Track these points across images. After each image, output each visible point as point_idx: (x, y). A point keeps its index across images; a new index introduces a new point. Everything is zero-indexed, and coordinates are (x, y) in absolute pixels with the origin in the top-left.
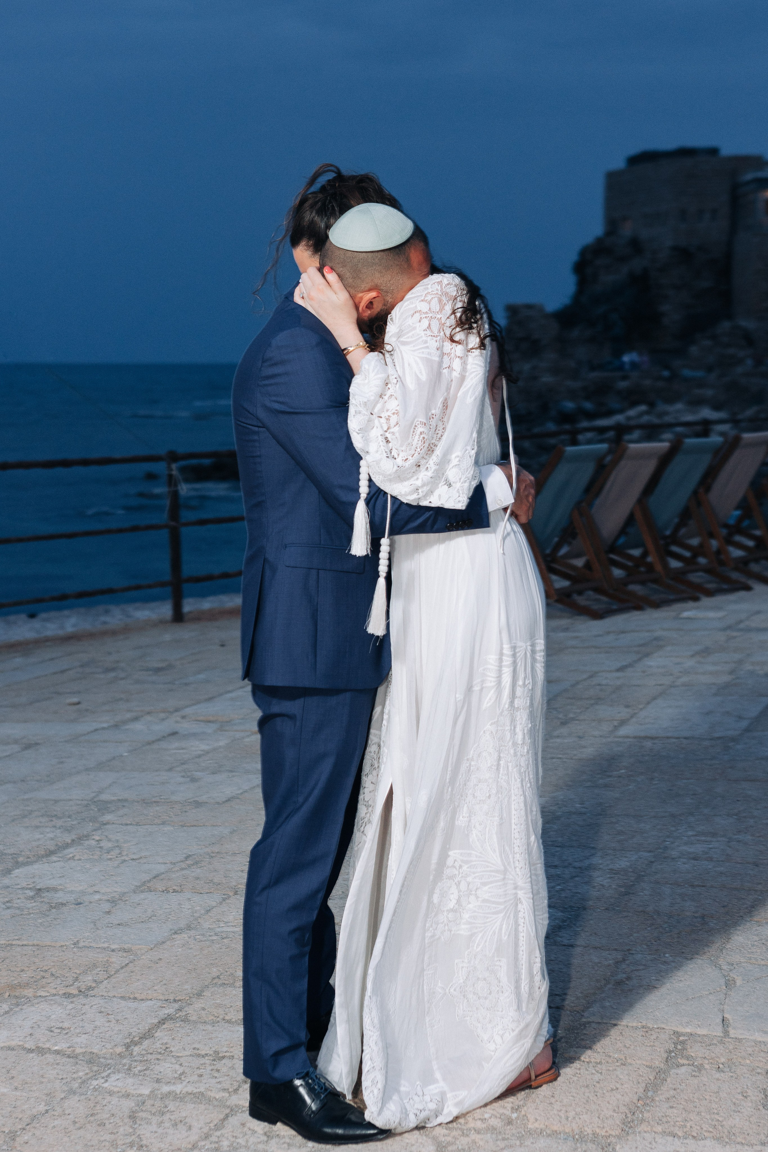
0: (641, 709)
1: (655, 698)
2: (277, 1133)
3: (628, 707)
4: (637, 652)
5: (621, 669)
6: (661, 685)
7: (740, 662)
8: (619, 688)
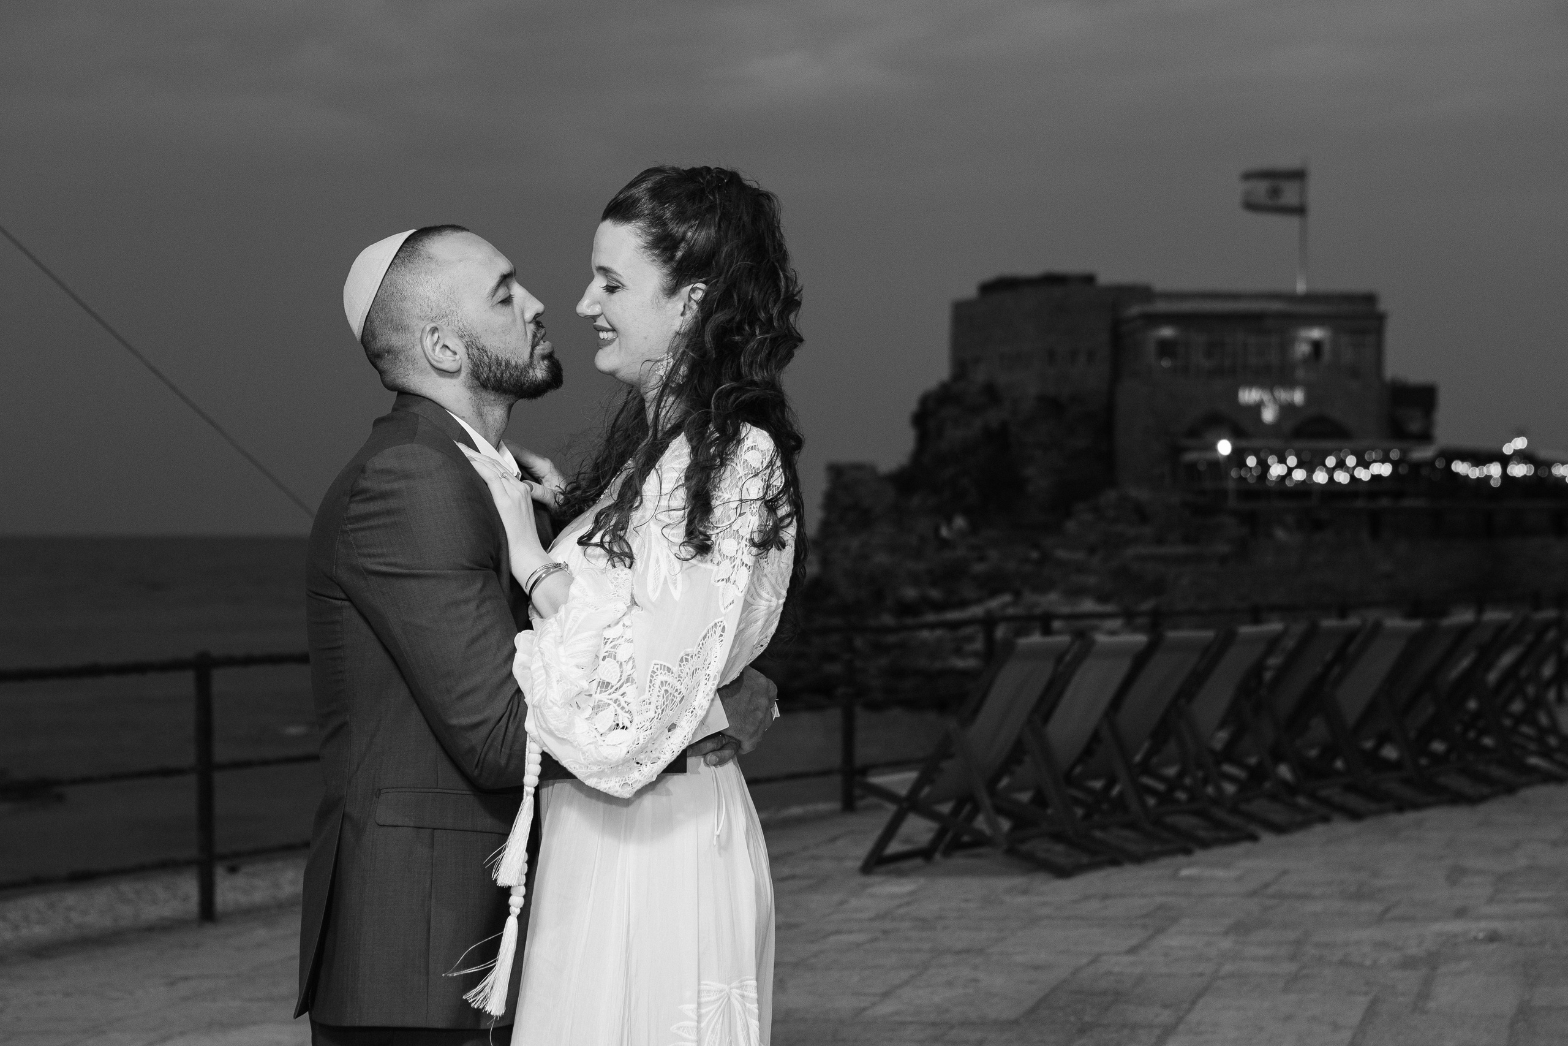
0: (1189, 1011)
1: (1200, 995)
3: (1165, 1006)
4: (1145, 927)
5: (1132, 951)
6: (1201, 975)
7: (1298, 943)
8: (1141, 980)
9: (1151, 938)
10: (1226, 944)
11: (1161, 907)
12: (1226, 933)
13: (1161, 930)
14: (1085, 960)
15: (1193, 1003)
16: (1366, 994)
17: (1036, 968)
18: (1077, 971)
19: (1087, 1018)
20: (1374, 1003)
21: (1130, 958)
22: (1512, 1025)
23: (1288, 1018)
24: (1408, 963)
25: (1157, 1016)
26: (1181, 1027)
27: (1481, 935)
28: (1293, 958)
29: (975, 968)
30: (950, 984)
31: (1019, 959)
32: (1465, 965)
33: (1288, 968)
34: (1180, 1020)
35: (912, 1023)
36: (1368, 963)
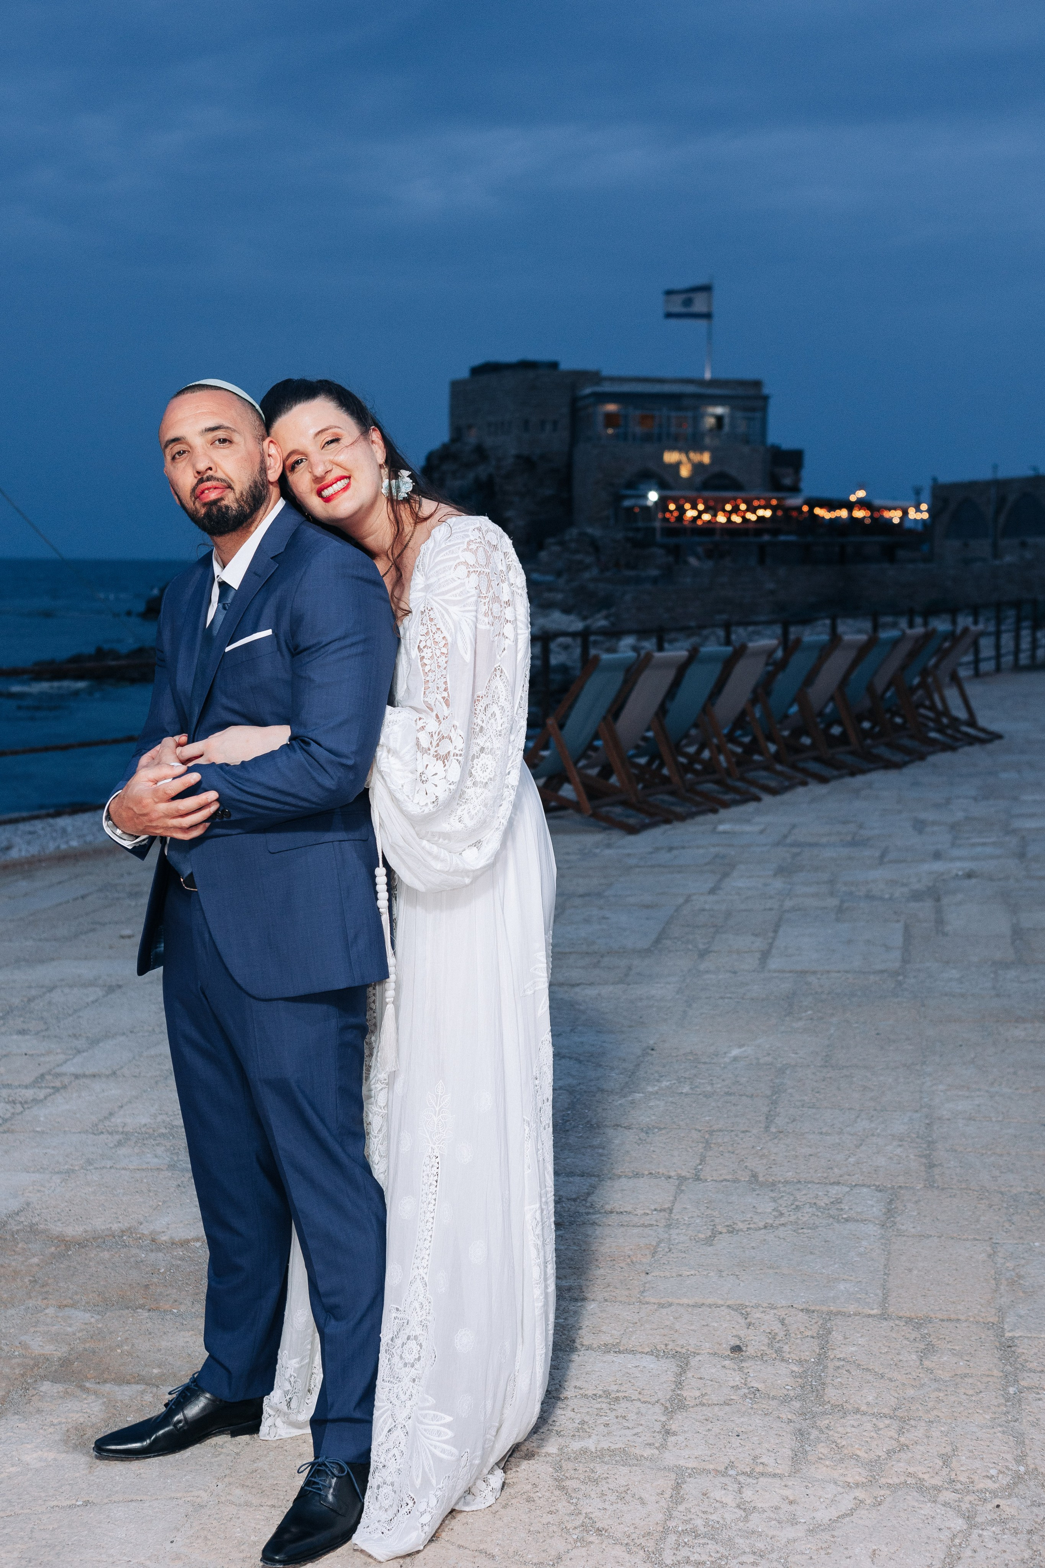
0: (774, 938)
1: (777, 925)
2: (753, 1504)
3: (756, 935)
4: (713, 872)
5: (712, 891)
6: (771, 909)
7: (832, 882)
8: (729, 914)
9: (720, 880)
10: (778, 884)
11: (717, 856)
12: (775, 875)
13: (726, 875)
14: (681, 900)
15: (776, 931)
16: (898, 921)
17: (647, 907)
18: (678, 909)
19: (701, 946)
20: (907, 928)
21: (712, 898)
22: (1013, 943)
23: (849, 942)
24: (917, 896)
25: (753, 943)
26: (774, 951)
27: (960, 873)
28: (832, 894)
29: (601, 908)
30: (587, 921)
31: (632, 900)
32: (960, 897)
33: (833, 902)
34: (771, 945)
35: (570, 953)
36: (887, 896)
